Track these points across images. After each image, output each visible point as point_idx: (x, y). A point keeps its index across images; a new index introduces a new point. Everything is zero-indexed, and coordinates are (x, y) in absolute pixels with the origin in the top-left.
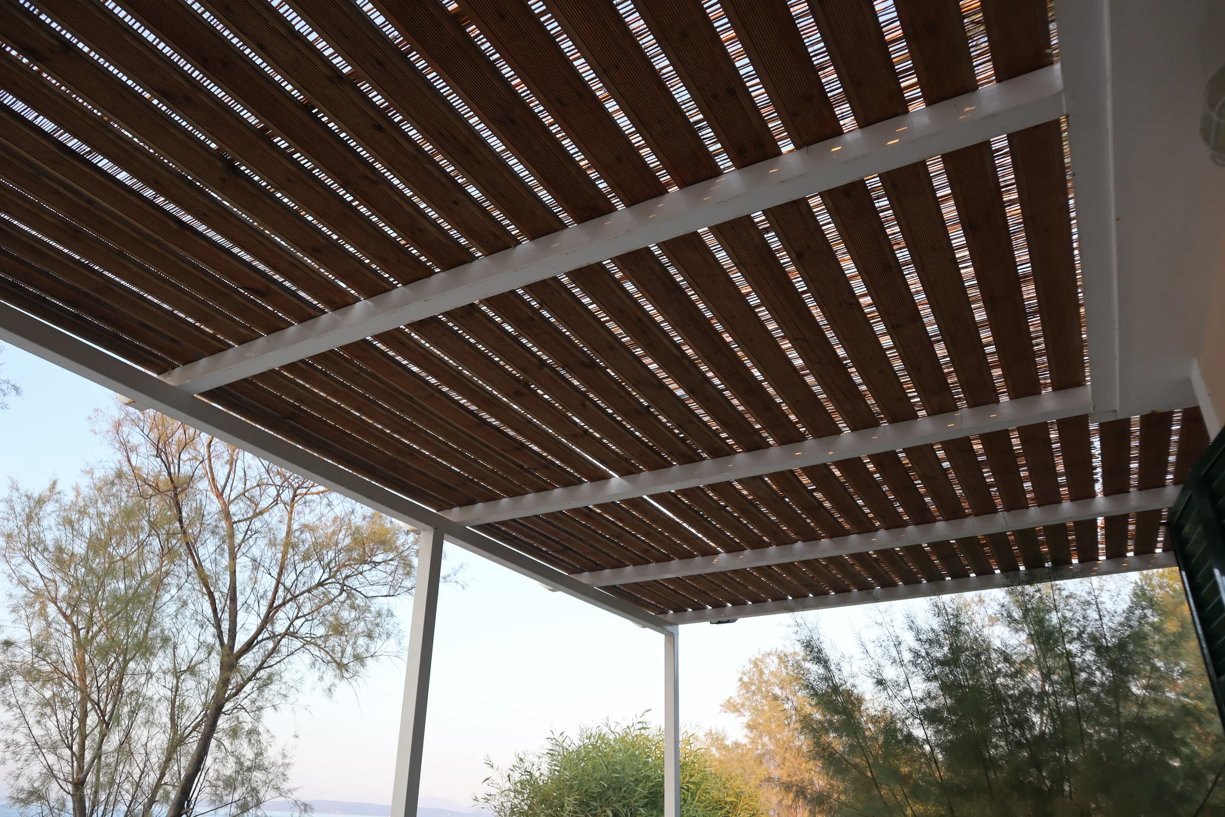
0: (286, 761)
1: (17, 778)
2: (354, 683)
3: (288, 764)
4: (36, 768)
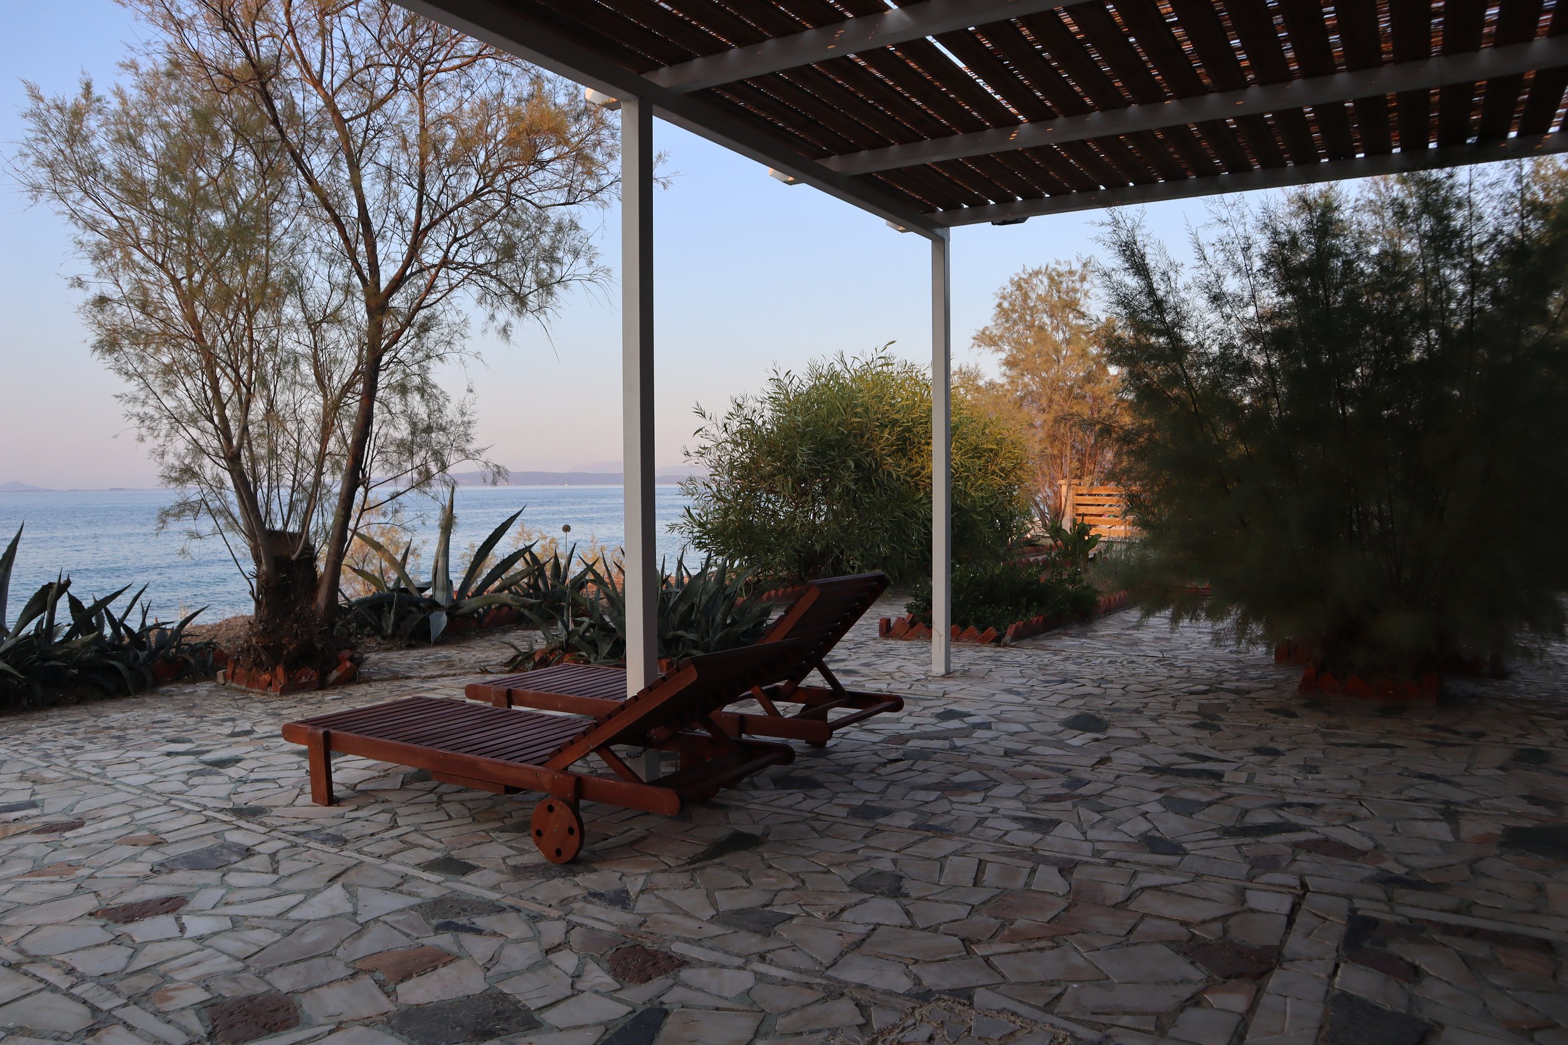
0: (466, 419)
1: (163, 455)
2: (542, 317)
3: (469, 423)
4: (180, 444)
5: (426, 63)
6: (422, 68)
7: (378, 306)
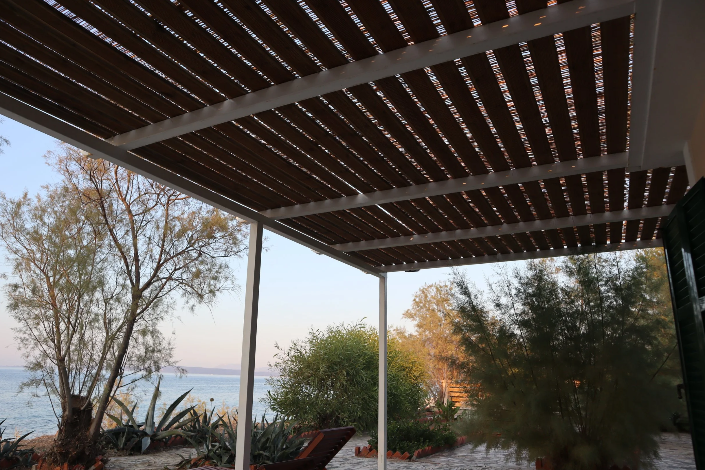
0: (171, 347)
1: (28, 357)
2: (210, 306)
3: (172, 348)
4: (37, 352)
5: (171, 195)
6: (169, 198)
7: (137, 295)
